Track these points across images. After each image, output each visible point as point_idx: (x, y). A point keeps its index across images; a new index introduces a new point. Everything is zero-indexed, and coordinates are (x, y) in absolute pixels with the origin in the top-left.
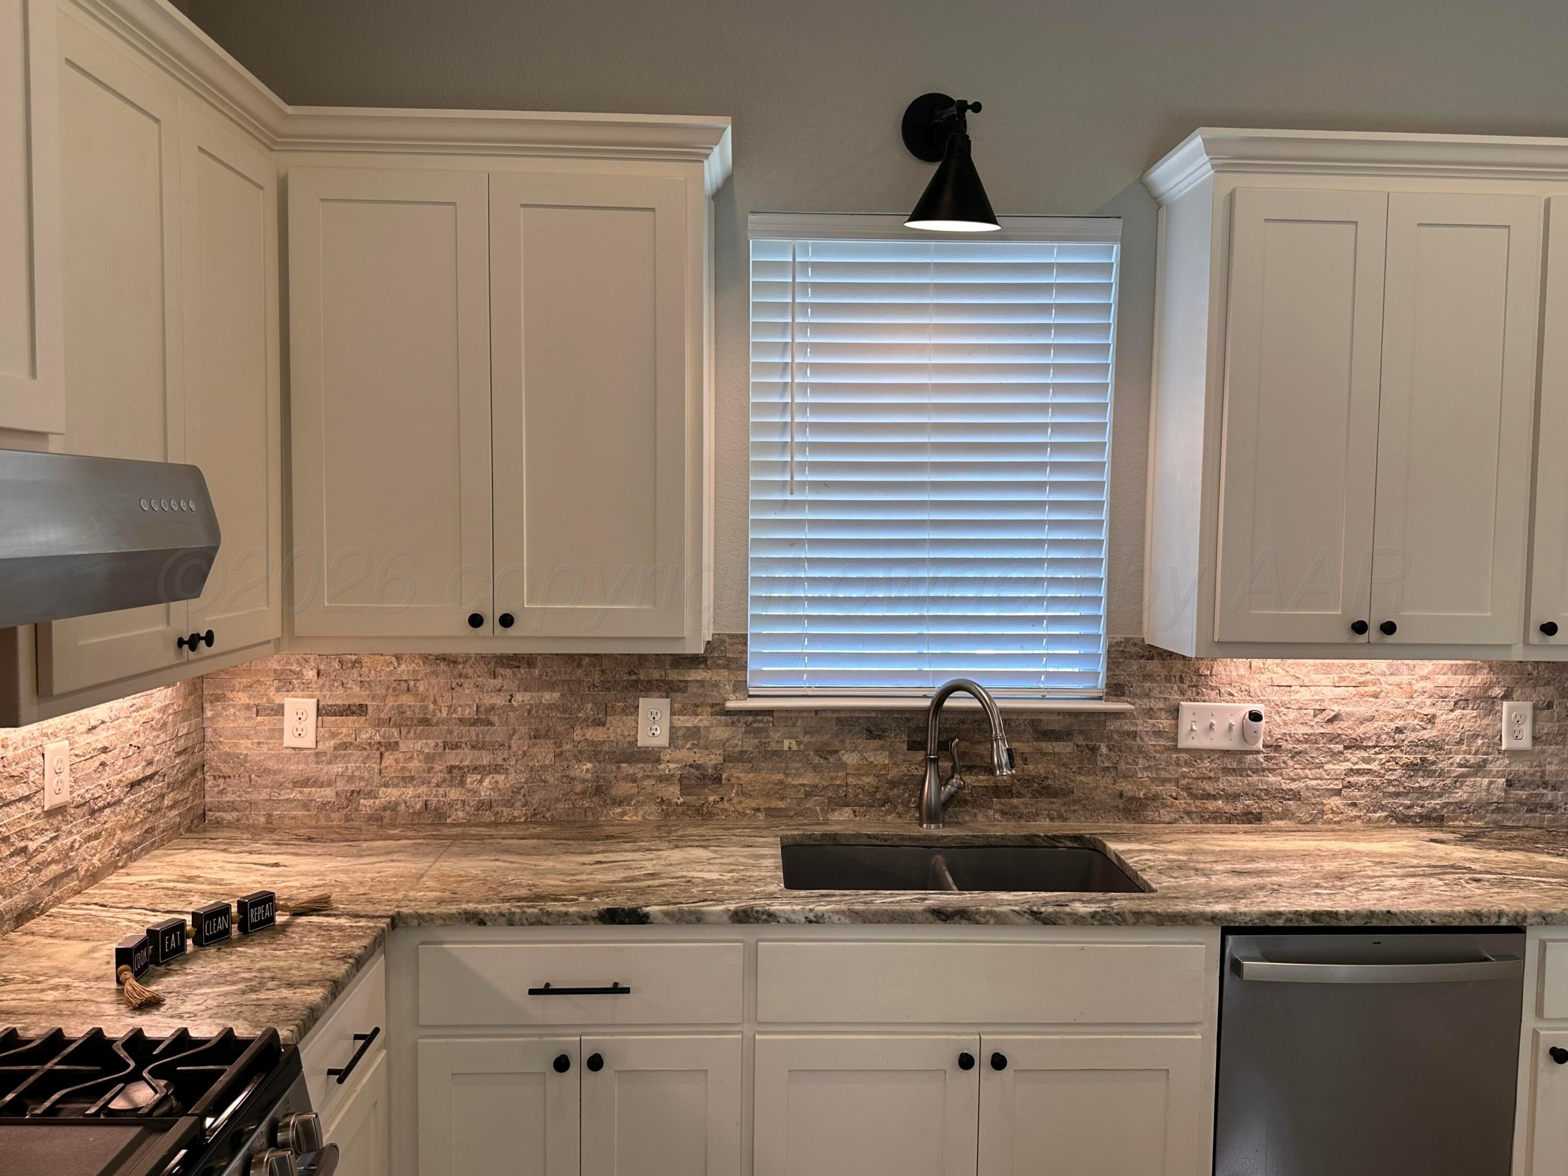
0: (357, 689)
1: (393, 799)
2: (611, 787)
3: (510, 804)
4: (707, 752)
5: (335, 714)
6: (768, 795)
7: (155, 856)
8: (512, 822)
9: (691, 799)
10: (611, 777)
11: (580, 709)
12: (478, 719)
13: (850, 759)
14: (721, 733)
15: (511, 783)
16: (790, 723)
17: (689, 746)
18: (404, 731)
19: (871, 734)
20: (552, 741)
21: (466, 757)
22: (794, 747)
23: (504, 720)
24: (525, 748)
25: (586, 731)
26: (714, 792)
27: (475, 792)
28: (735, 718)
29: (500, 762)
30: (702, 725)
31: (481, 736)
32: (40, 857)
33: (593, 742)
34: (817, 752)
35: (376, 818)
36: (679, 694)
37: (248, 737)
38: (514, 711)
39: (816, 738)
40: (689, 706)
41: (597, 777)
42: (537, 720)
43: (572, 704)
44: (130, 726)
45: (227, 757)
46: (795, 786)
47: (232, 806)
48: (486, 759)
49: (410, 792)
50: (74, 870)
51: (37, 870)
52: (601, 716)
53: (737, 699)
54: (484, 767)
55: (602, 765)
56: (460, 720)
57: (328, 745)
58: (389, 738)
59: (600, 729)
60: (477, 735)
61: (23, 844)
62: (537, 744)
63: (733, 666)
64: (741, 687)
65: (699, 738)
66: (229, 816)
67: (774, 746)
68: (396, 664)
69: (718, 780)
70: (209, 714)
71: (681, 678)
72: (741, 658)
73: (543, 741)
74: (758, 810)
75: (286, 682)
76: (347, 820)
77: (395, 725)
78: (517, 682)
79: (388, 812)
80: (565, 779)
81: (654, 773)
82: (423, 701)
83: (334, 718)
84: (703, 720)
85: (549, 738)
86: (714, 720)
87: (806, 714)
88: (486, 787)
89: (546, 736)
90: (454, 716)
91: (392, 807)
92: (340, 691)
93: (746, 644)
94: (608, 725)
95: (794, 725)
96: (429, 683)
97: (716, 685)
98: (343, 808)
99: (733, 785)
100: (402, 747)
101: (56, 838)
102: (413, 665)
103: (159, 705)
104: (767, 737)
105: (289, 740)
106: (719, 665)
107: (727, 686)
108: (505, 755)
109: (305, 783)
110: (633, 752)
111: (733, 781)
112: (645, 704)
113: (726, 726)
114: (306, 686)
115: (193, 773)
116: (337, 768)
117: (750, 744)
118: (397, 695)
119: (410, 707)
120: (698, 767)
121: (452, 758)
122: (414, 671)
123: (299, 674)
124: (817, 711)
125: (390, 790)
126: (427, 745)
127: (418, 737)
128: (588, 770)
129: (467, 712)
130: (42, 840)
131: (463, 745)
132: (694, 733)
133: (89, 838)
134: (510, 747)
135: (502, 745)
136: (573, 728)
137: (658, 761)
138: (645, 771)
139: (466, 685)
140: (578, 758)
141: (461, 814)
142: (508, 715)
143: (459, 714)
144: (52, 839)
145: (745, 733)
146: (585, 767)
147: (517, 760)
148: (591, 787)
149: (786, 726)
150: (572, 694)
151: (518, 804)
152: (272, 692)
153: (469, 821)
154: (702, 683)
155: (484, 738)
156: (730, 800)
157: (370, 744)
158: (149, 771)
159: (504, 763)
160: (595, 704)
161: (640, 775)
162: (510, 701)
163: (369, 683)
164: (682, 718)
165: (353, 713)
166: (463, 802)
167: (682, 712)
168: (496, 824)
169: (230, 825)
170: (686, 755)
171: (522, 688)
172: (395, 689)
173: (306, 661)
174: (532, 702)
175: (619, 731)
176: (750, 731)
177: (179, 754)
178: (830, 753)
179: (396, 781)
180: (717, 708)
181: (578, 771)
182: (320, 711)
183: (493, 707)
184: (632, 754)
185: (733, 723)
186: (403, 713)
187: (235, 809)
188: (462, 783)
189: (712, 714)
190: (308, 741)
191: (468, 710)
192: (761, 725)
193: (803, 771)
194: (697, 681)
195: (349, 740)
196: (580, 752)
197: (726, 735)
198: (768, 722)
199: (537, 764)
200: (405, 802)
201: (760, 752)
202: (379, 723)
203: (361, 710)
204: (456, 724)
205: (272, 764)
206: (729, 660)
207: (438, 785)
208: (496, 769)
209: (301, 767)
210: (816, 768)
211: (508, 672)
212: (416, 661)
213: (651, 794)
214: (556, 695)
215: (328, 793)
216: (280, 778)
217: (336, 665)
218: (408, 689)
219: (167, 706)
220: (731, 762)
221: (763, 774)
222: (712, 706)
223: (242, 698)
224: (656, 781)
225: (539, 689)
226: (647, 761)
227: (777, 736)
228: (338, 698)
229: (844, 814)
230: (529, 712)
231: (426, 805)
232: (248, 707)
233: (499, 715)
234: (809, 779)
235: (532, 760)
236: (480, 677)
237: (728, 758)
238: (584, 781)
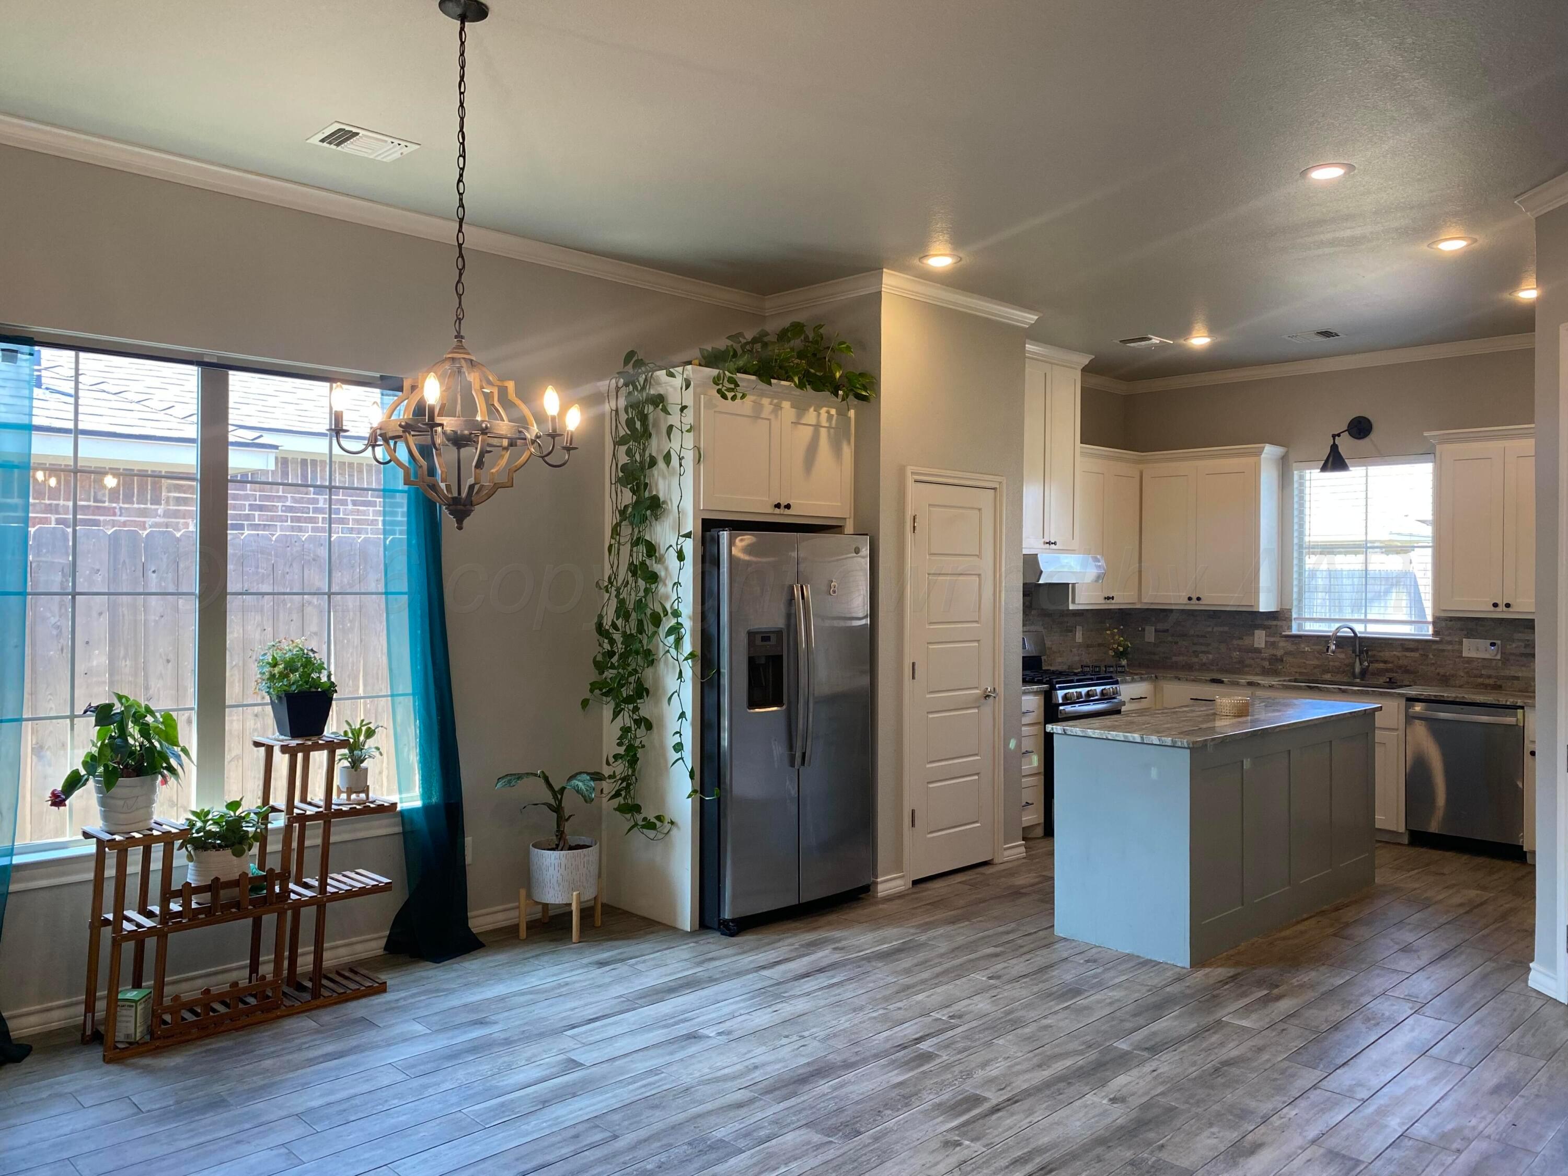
2: (1245, 661)
4: (1276, 649)
6: (1300, 667)
9: (1272, 667)
10: (1245, 657)
11: (1234, 633)
14: (1282, 644)
16: (1307, 641)
17: (1271, 647)
22: (1309, 650)
25: (1237, 641)
26: (1280, 665)
28: (1287, 638)
30: (1275, 640)
33: (1239, 645)
34: (1318, 652)
36: (1267, 629)
39: (1317, 647)
40: (1271, 634)
41: (1240, 657)
46: (1310, 665)
52: (1243, 636)
53: (1288, 631)
55: (1242, 653)
59: (1242, 640)
63: (1287, 619)
64: (1289, 627)
65: (1275, 645)
67: (1302, 649)
69: (1282, 660)
71: (1268, 623)
72: (1289, 616)
74: (1296, 672)
81: (1260, 657)
84: (1275, 638)
86: (1280, 638)
87: (1313, 638)
89: (1224, 642)
93: (1290, 612)
94: (1245, 639)
95: (1309, 641)
97: (1280, 626)
99: (1287, 663)
104: (1299, 645)
106: (1282, 618)
107: (1285, 626)
110: (1254, 648)
111: (1287, 661)
112: (1257, 632)
113: (1284, 640)
117: (1293, 647)
120: (1275, 656)
124: (1318, 637)
132: (1273, 643)
137: (1260, 653)
138: (1258, 656)
140: (1234, 650)
145: (1291, 643)
146: (1236, 653)
148: (1239, 661)
154: (1275, 625)
156: (1286, 668)
161: (1256, 657)
164: (1269, 638)
167: (1269, 635)
170: (1272, 651)
175: (1249, 641)
176: (1293, 642)
178: (1322, 653)
180: (1281, 635)
181: (1234, 655)
184: (1252, 650)
185: (1287, 640)
189: (1279, 636)
192: (1297, 641)
193: (1313, 659)
194: (1273, 624)
196: (1235, 648)
197: (1284, 644)
198: (1299, 640)
201: (1296, 651)
206: (1286, 617)
210: (1317, 658)
213: (1258, 664)
214: (1227, 628)
220: (1286, 653)
221: (1298, 659)
222: (1279, 634)
224: (1260, 660)
226: (1257, 652)
227: (1303, 645)
229: (1328, 676)
234: (1315, 662)
235: (1219, 650)
238: (1236, 658)
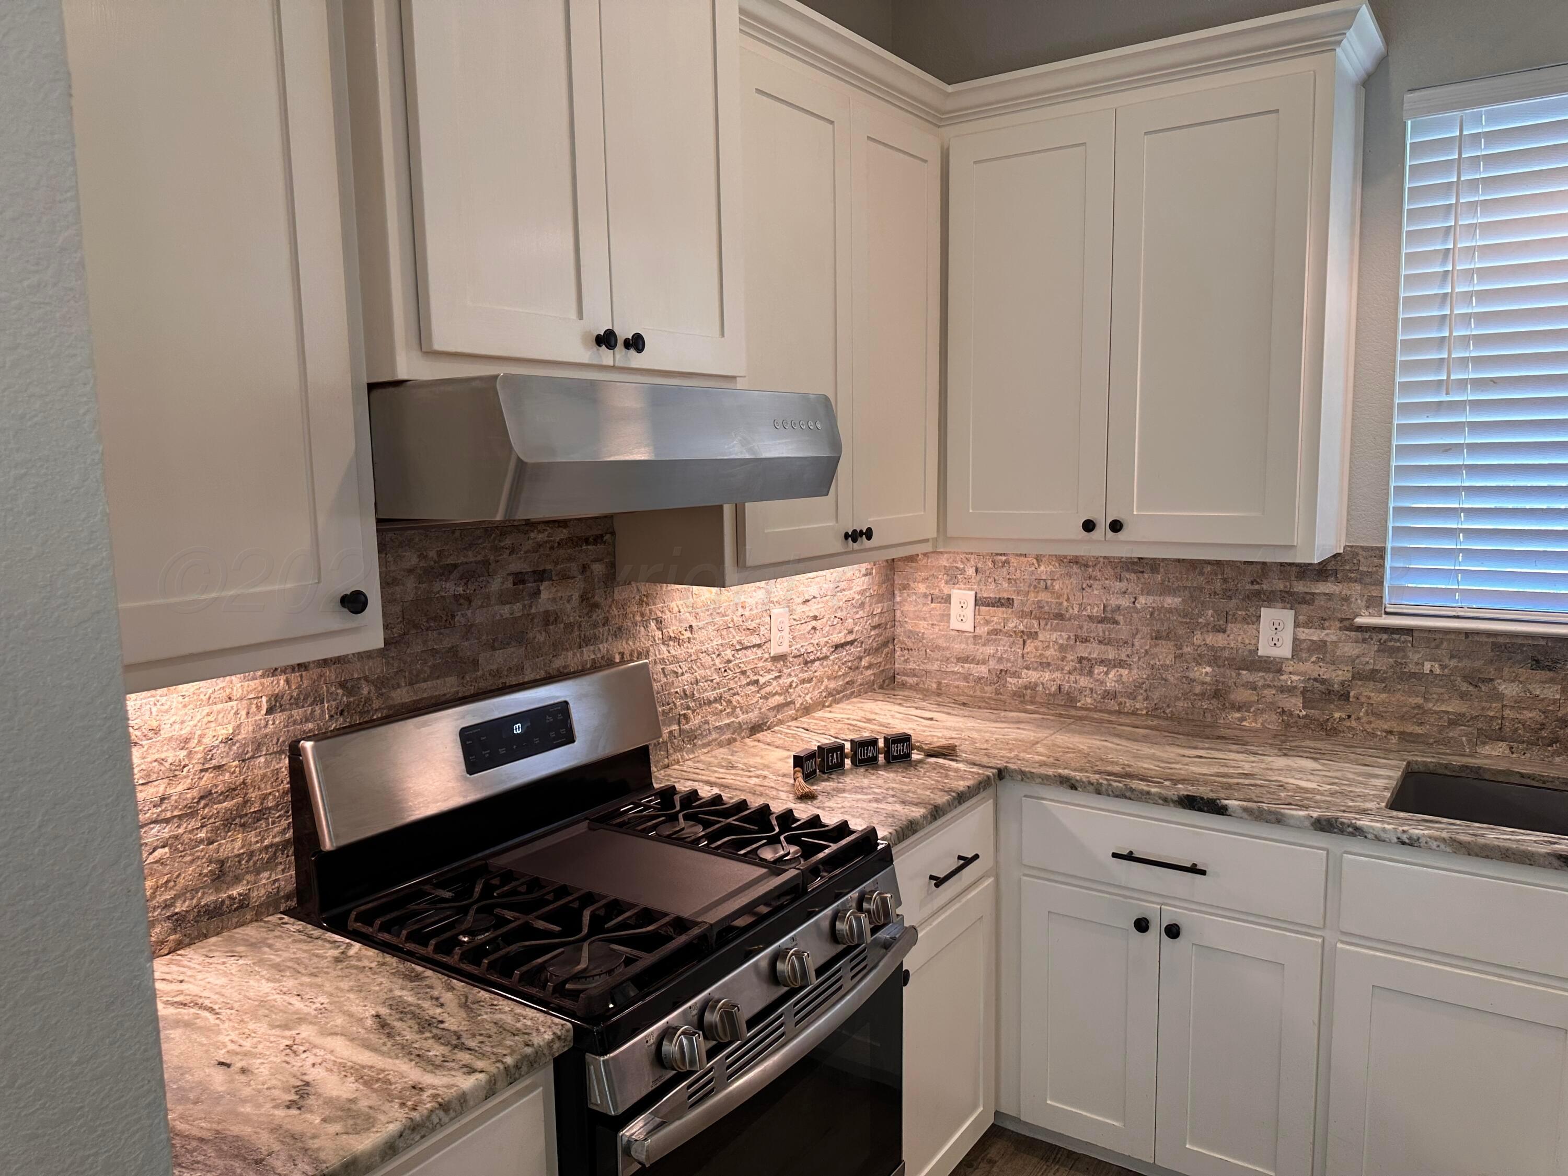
0: (1005, 585)
1: (1033, 680)
2: (1230, 692)
3: (1132, 696)
4: (1333, 667)
5: (988, 605)
6: (1402, 718)
7: (853, 702)
8: (1134, 713)
9: (1315, 713)
10: (1230, 683)
11: (1200, 615)
12: (1105, 617)
13: (1509, 690)
14: (1349, 649)
15: (1134, 678)
16: (1433, 644)
17: (1313, 659)
18: (1043, 623)
19: (1537, 664)
20: (1172, 643)
21: (1093, 651)
22: (1437, 671)
23: (1128, 620)
24: (1147, 647)
25: (1206, 636)
26: (1340, 709)
27: (1102, 683)
28: (1367, 635)
29: (1124, 657)
30: (1329, 640)
31: (1107, 633)
32: (768, 689)
33: (1213, 647)
34: (1465, 678)
35: (1019, 695)
36: (1305, 606)
37: (925, 619)
38: (1137, 613)
39: (1466, 663)
40: (1315, 619)
41: (1217, 681)
42: (1159, 623)
43: (1193, 610)
44: (835, 602)
45: (911, 634)
46: (1436, 712)
47: (913, 674)
48: (1111, 654)
49: (1047, 676)
50: (792, 702)
51: (765, 698)
52: (1221, 622)
53: (1370, 615)
54: (1109, 660)
55: (1222, 670)
56: (1089, 617)
57: (983, 630)
58: (1030, 628)
59: (1221, 636)
60: (1104, 632)
61: (755, 678)
62: (1158, 645)
63: (1368, 580)
64: (1375, 603)
65: (1326, 653)
66: (911, 680)
67: (1412, 668)
68: (1037, 565)
69: (1345, 697)
70: (898, 599)
71: (1307, 590)
72: (1377, 572)
73: (1164, 642)
74: (1391, 732)
75: (953, 576)
76: (997, 694)
77: (1035, 618)
78: (1140, 586)
79: (1029, 691)
80: (1184, 679)
81: (1276, 683)
82: (1058, 598)
83: (988, 608)
84: (1330, 634)
85: (1169, 639)
86: (1344, 635)
87: (1453, 637)
88: (1111, 679)
89: (1167, 638)
90: (1084, 613)
91: (1033, 687)
92: (993, 586)
93: (1382, 557)
94: (1228, 632)
95: (1437, 647)
96: (1063, 583)
97: (1346, 599)
98: (994, 684)
99: (1362, 704)
100: (1041, 637)
101: (779, 677)
102: (1051, 567)
103: (859, 589)
104: (1405, 657)
105: (955, 624)
106: (1350, 578)
107: (1359, 601)
108: (1129, 652)
109: (965, 659)
110: (1253, 660)
111: (1363, 699)
112: (1268, 614)
113: (1356, 642)
114: (968, 580)
115: (885, 644)
116: (990, 650)
117: (1384, 663)
118: (1038, 592)
119: (1047, 602)
120: (1323, 682)
121: (1082, 650)
122: (1052, 572)
123: (963, 571)
124: (1468, 634)
125: (1030, 672)
126: (1061, 637)
127: (1053, 629)
128: (1207, 673)
129: (1095, 611)
130: (769, 677)
131: (1092, 640)
132: (1320, 647)
133: (803, 681)
134: (1133, 645)
135: (1126, 643)
136: (1193, 632)
137: (1280, 671)
138: (1265, 680)
139: (1095, 586)
140: (1197, 662)
141: (1089, 700)
142: (1132, 616)
143: (1088, 612)
144: (776, 678)
145: (1378, 651)
146: (1204, 670)
147: (1139, 659)
148: (1210, 690)
149: (1427, 647)
150: (1193, 601)
151: (1140, 697)
152: (942, 584)
153: (1096, 707)
154: (1329, 596)
155: (1110, 634)
156: (1359, 719)
157: (1015, 632)
158: (850, 638)
159: (1128, 659)
160: (1215, 611)
161: (1260, 684)
162: (1134, 603)
163: (1015, 580)
164: (1306, 631)
165: (1002, 605)
166: (1091, 690)
167: (1308, 624)
168: (1119, 712)
169: (913, 688)
170: (1311, 668)
171: (1145, 591)
172: (1035, 587)
173: (968, 560)
174: (1154, 605)
175: (1240, 639)
176: (1383, 649)
177: (874, 628)
178: (1483, 681)
179: (1036, 665)
180: (1347, 623)
181: (1198, 673)
182: (978, 602)
183: (1118, 608)
184: (1253, 662)
185: (1364, 640)
186: (1042, 608)
187: (915, 675)
188: (1090, 673)
189: (1341, 629)
190: (968, 626)
191: (1096, 609)
192: (1398, 644)
193: (1446, 697)
194: (1325, 594)
195: (999, 627)
196: (1199, 655)
197: (1356, 652)
198: (1405, 642)
199: (1158, 663)
200: (1043, 684)
201: (1394, 673)
202: (1023, 615)
203: (1009, 602)
204: (1086, 620)
205: (941, 642)
206: (1364, 574)
207: (1070, 673)
208: (1121, 664)
209: (963, 646)
210: (1463, 696)
211: (1133, 576)
212: (1053, 563)
213: (1271, 703)
214: (1178, 600)
215: (983, 670)
216: (947, 654)
217: (990, 564)
218: (1046, 588)
219: (865, 590)
220: (1360, 680)
221: (1398, 696)
222: (1342, 620)
223: (922, 588)
224: (1277, 691)
225: (1161, 593)
226: (1268, 670)
227: (1416, 657)
228: (990, 592)
229: (1500, 749)
230: (1152, 614)
231: (1060, 688)
232: (925, 596)
233: (1124, 615)
234: (1454, 706)
235: (1153, 658)
236: (1107, 579)
237: (1358, 676)
238: (1203, 683)
